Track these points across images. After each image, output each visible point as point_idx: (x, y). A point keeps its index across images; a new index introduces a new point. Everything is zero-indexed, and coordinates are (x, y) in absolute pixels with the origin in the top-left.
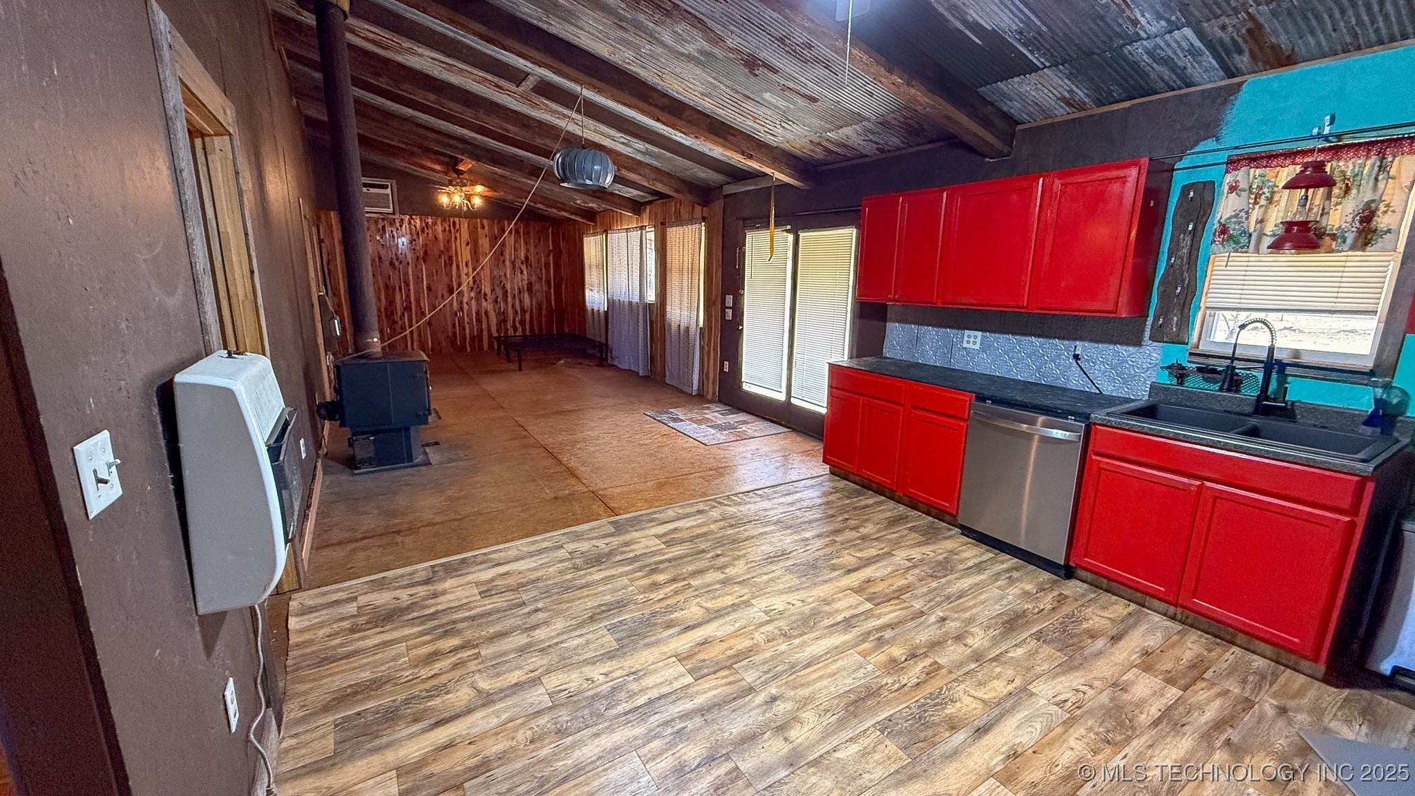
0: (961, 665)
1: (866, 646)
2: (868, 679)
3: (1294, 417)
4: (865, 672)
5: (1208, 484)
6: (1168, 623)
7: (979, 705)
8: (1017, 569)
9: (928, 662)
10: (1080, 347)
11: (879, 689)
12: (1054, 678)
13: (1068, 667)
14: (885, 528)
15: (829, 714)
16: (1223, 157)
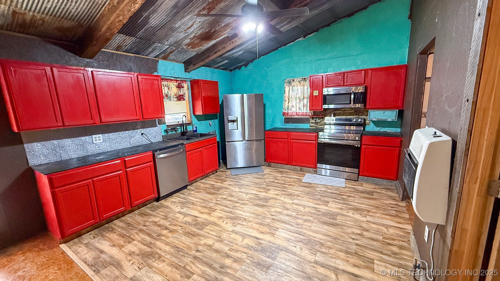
10: (141, 131)
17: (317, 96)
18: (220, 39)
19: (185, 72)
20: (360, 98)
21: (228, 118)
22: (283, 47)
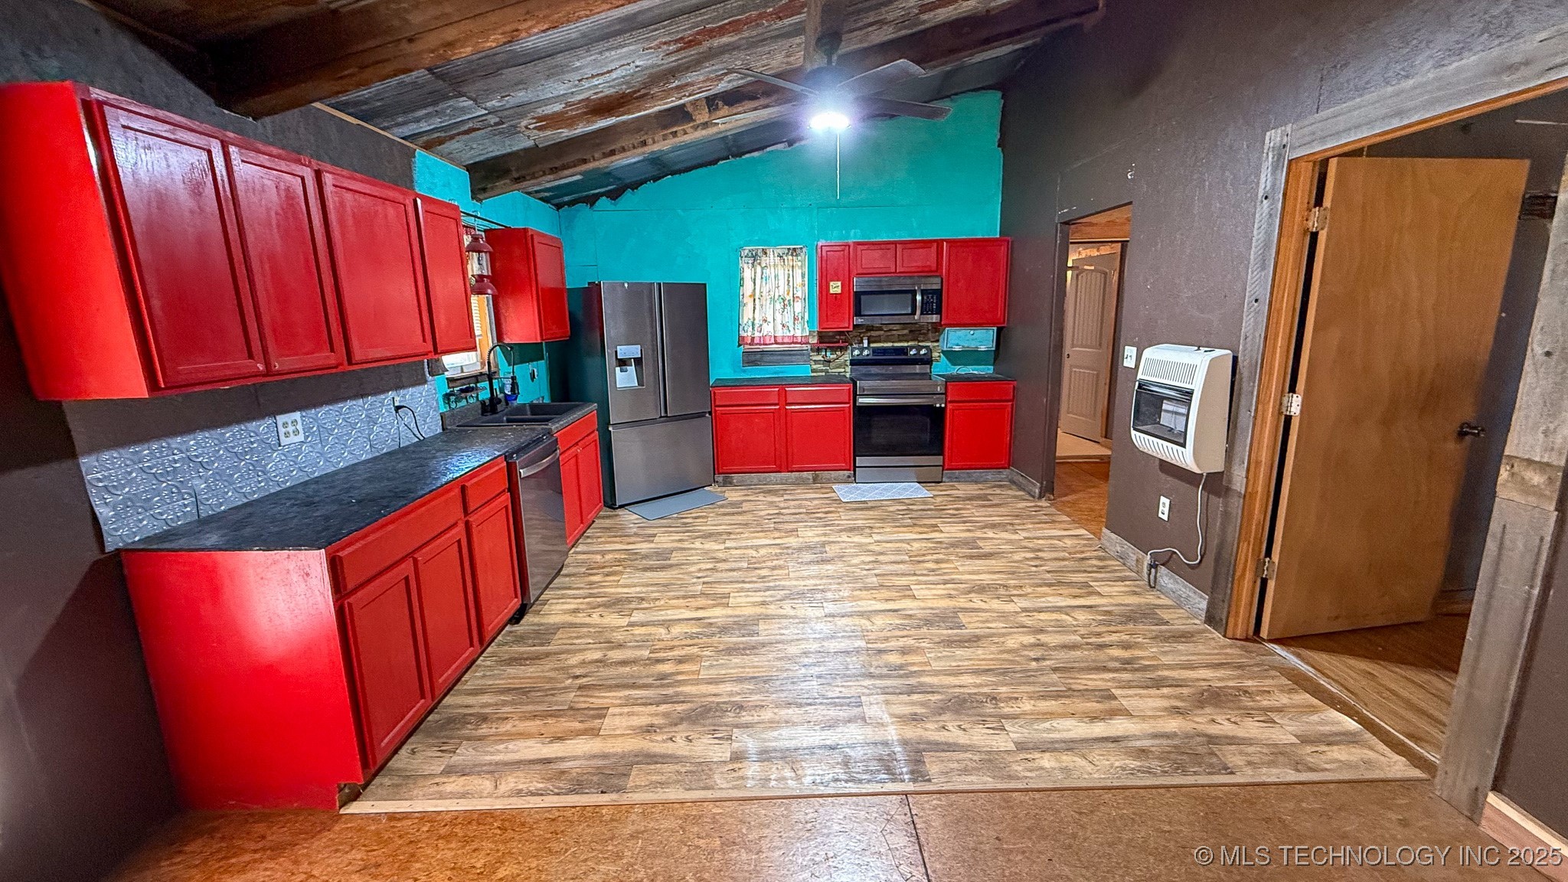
17: (839, 297)
18: (633, 116)
19: (473, 198)
20: (932, 302)
21: (616, 352)
22: (732, 159)
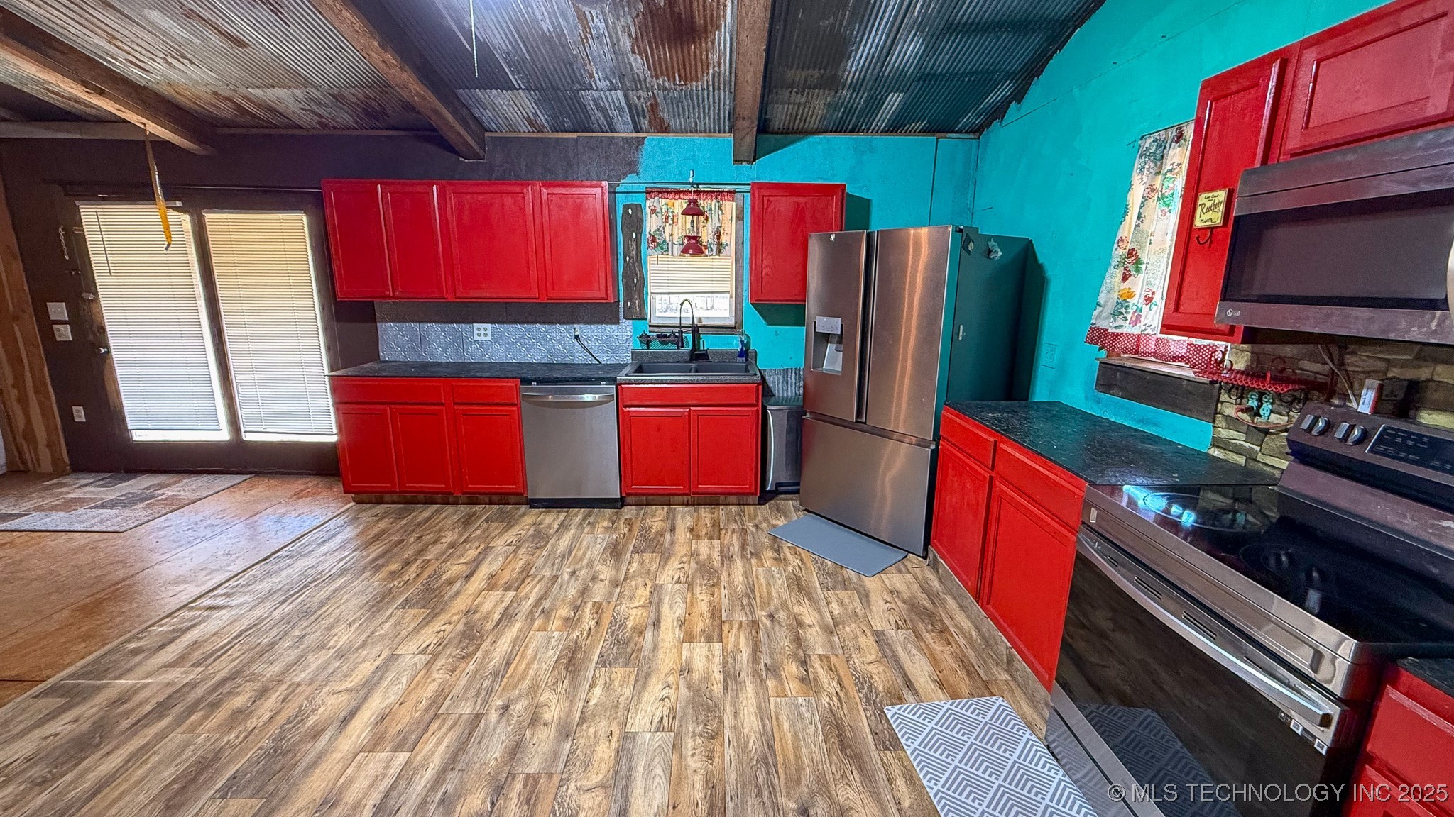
0: (611, 594)
1: (537, 623)
2: (562, 642)
3: (708, 359)
4: (555, 639)
5: (693, 408)
6: (687, 509)
7: (640, 611)
8: (588, 515)
9: (589, 605)
10: (578, 329)
11: (576, 643)
12: (664, 569)
13: (665, 559)
14: (465, 529)
15: (560, 684)
16: (643, 188)
17: (1217, 233)
19: (736, 161)
21: (815, 323)
